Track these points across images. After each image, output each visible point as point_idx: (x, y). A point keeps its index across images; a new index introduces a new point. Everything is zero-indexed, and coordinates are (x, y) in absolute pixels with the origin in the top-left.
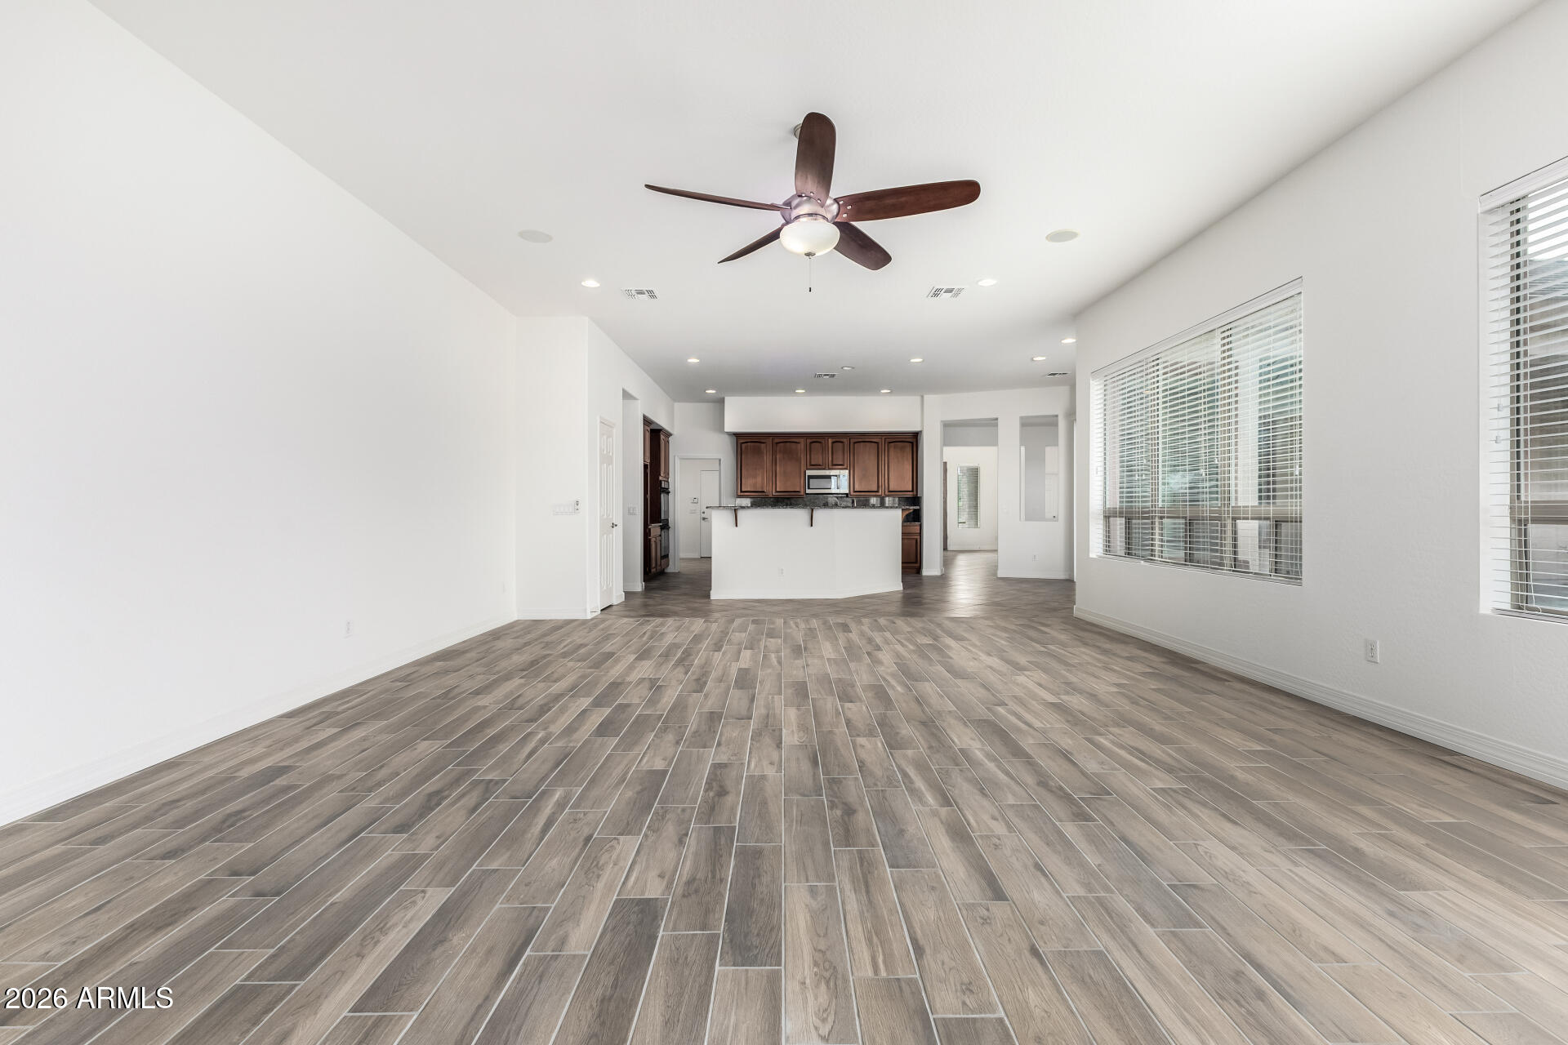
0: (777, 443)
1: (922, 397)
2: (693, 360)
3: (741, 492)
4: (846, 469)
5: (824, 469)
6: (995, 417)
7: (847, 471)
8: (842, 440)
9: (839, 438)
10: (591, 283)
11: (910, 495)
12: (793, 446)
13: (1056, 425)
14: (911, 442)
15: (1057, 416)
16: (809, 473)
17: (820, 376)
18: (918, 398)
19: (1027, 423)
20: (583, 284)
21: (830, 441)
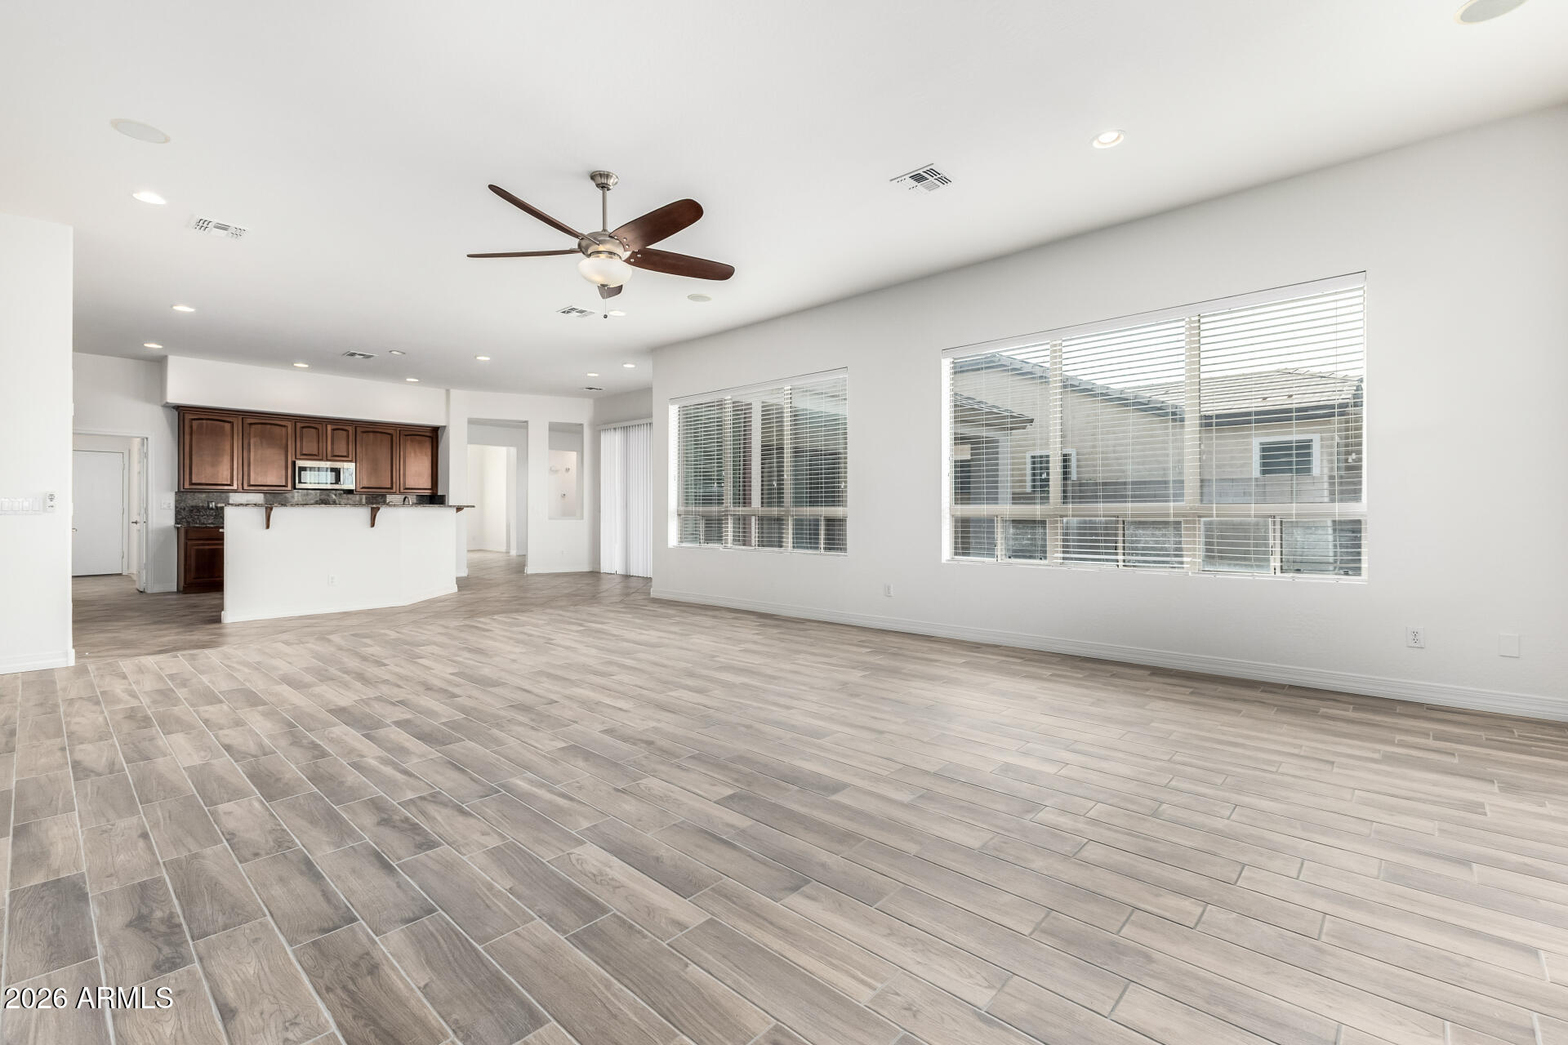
0: (251, 424)
1: (448, 391)
2: (182, 308)
3: (191, 484)
4: (351, 461)
5: (321, 460)
6: (524, 420)
7: (354, 464)
8: (346, 428)
9: (341, 425)
10: (149, 197)
11: (428, 492)
12: (277, 430)
13: (581, 433)
14: (431, 437)
15: (581, 425)
16: (300, 463)
17: (353, 355)
18: (443, 392)
19: (555, 428)
20: (134, 195)
21: (329, 428)
